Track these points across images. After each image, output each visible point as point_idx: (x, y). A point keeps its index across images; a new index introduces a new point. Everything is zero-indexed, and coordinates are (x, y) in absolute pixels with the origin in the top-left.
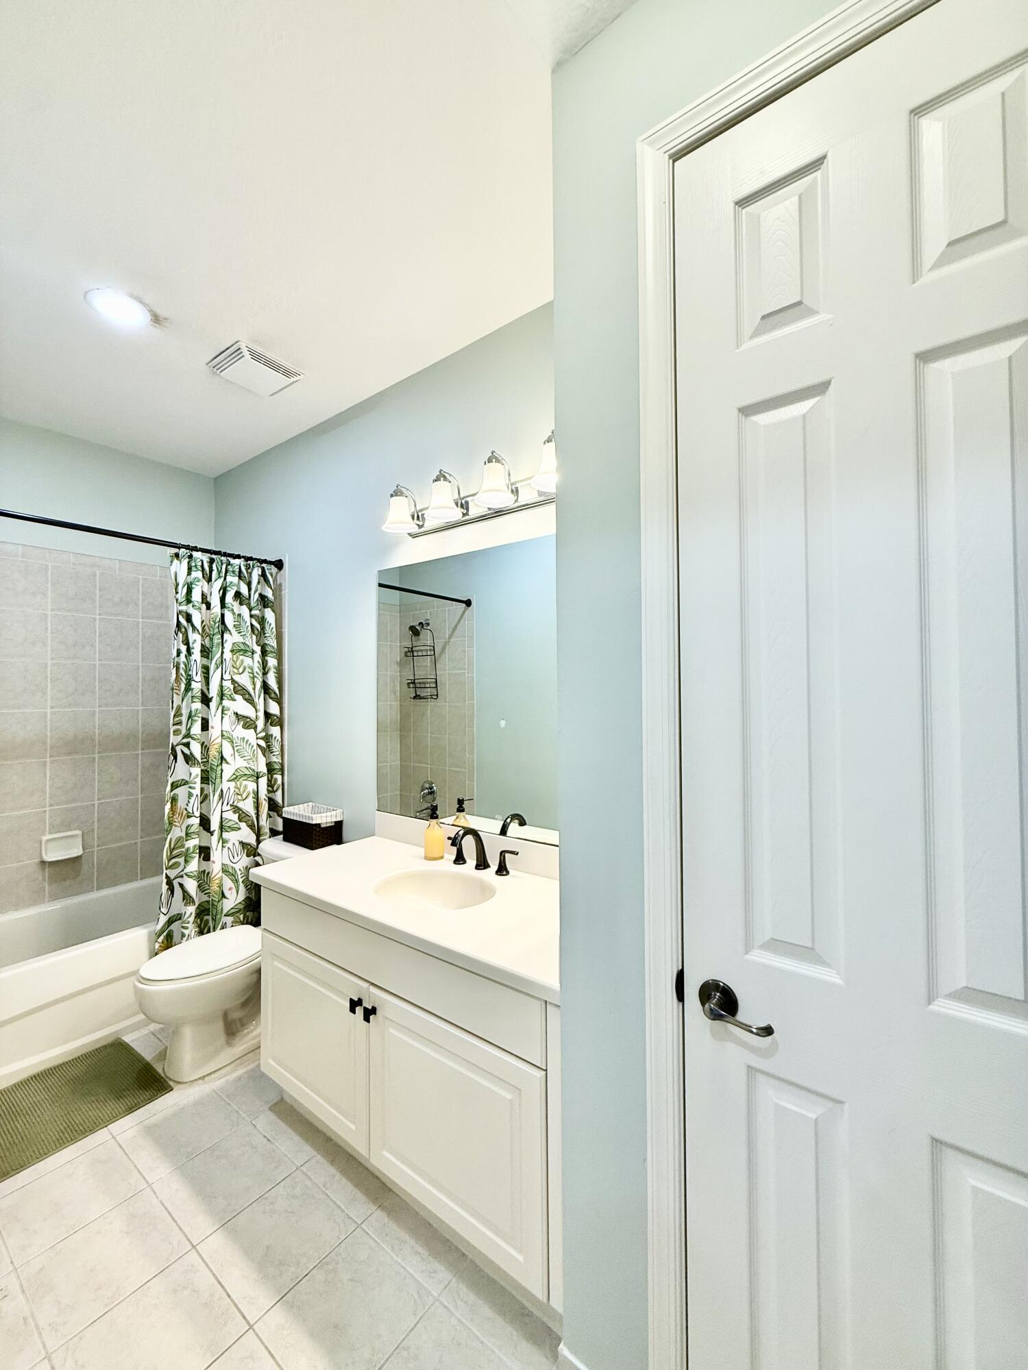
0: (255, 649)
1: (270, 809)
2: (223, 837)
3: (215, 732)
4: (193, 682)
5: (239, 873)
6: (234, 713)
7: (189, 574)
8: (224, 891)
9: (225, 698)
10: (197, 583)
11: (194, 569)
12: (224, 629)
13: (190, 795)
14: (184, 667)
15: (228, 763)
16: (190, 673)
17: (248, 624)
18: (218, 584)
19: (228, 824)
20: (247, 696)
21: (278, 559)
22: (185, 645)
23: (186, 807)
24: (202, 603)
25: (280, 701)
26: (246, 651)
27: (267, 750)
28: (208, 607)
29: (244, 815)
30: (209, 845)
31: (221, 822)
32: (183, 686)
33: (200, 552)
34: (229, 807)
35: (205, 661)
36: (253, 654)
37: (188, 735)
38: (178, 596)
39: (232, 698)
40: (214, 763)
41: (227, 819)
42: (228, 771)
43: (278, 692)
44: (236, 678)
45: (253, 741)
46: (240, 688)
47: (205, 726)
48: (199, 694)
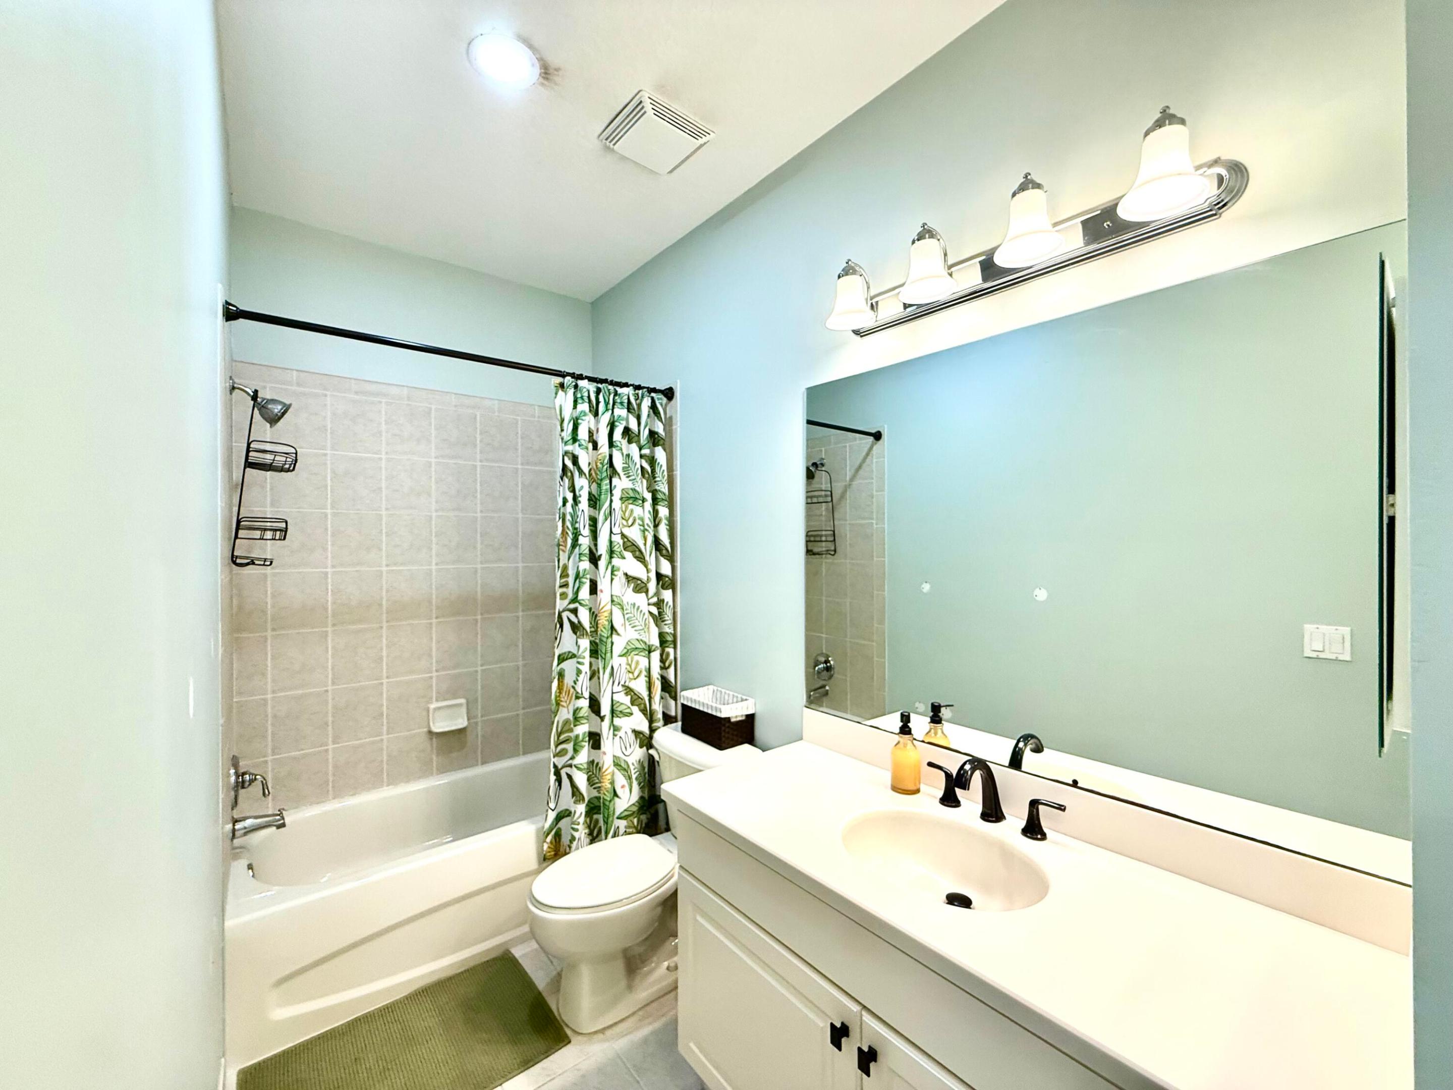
0: (645, 496)
1: (663, 689)
2: (615, 723)
3: (604, 597)
4: (580, 537)
5: (632, 767)
6: (624, 574)
7: (575, 407)
8: (616, 788)
9: (615, 556)
10: (583, 418)
11: (580, 401)
12: (613, 472)
13: (579, 672)
14: (571, 519)
15: (618, 634)
16: (577, 525)
17: (638, 466)
18: (605, 419)
19: (620, 709)
20: (637, 553)
21: (668, 387)
22: (571, 492)
23: (573, 684)
24: (589, 442)
25: (671, 559)
26: (635, 499)
27: (659, 619)
28: (595, 447)
29: (635, 697)
30: (598, 731)
31: (612, 705)
32: (569, 542)
33: (586, 380)
34: (620, 688)
35: (593, 512)
36: (643, 502)
37: (575, 600)
38: (564, 434)
39: (621, 555)
40: (603, 634)
41: (618, 702)
42: (619, 644)
43: (669, 549)
44: (626, 531)
45: (645, 608)
46: (629, 544)
47: (594, 590)
48: (587, 551)
